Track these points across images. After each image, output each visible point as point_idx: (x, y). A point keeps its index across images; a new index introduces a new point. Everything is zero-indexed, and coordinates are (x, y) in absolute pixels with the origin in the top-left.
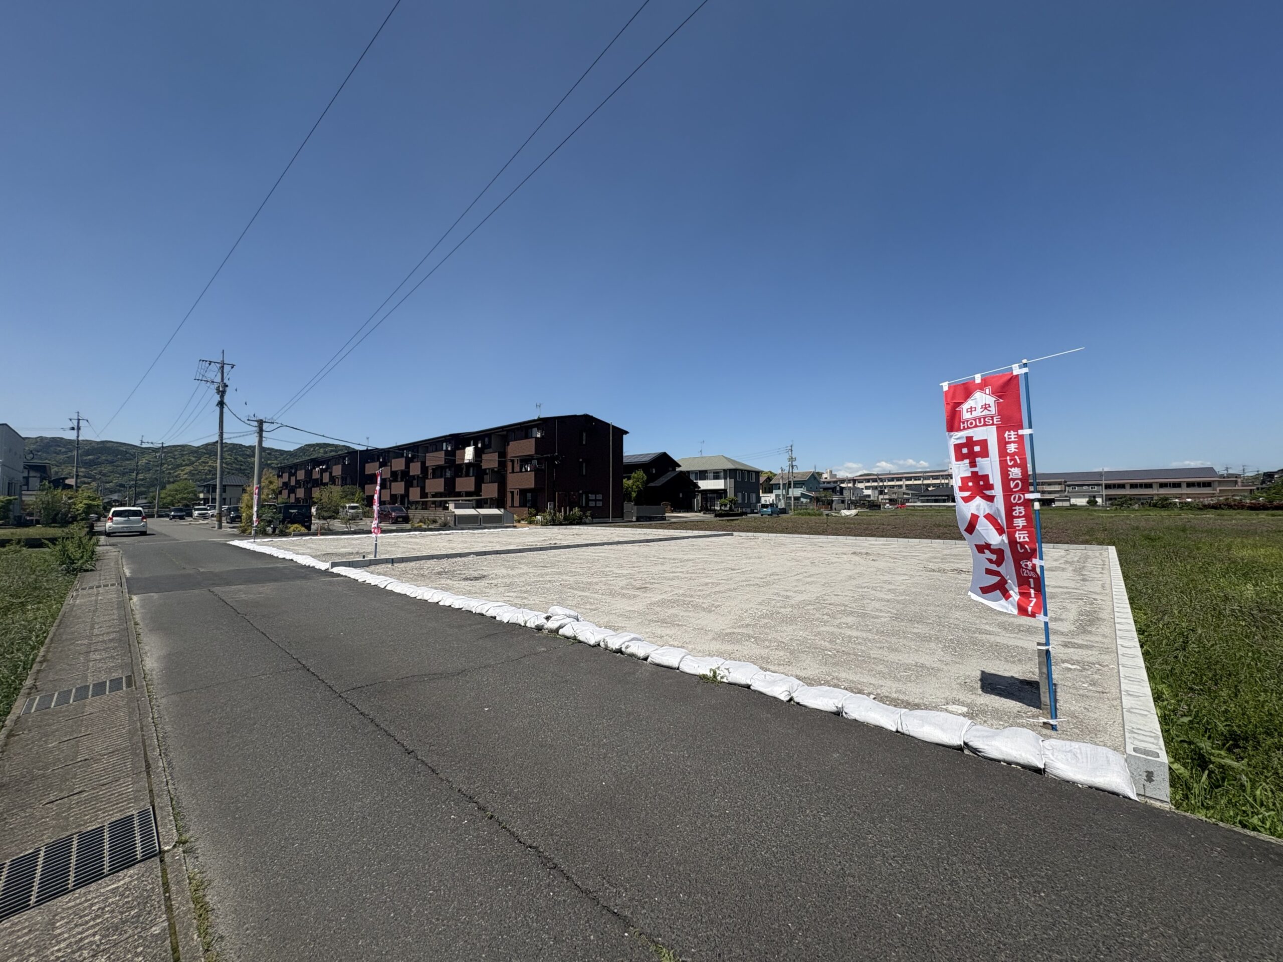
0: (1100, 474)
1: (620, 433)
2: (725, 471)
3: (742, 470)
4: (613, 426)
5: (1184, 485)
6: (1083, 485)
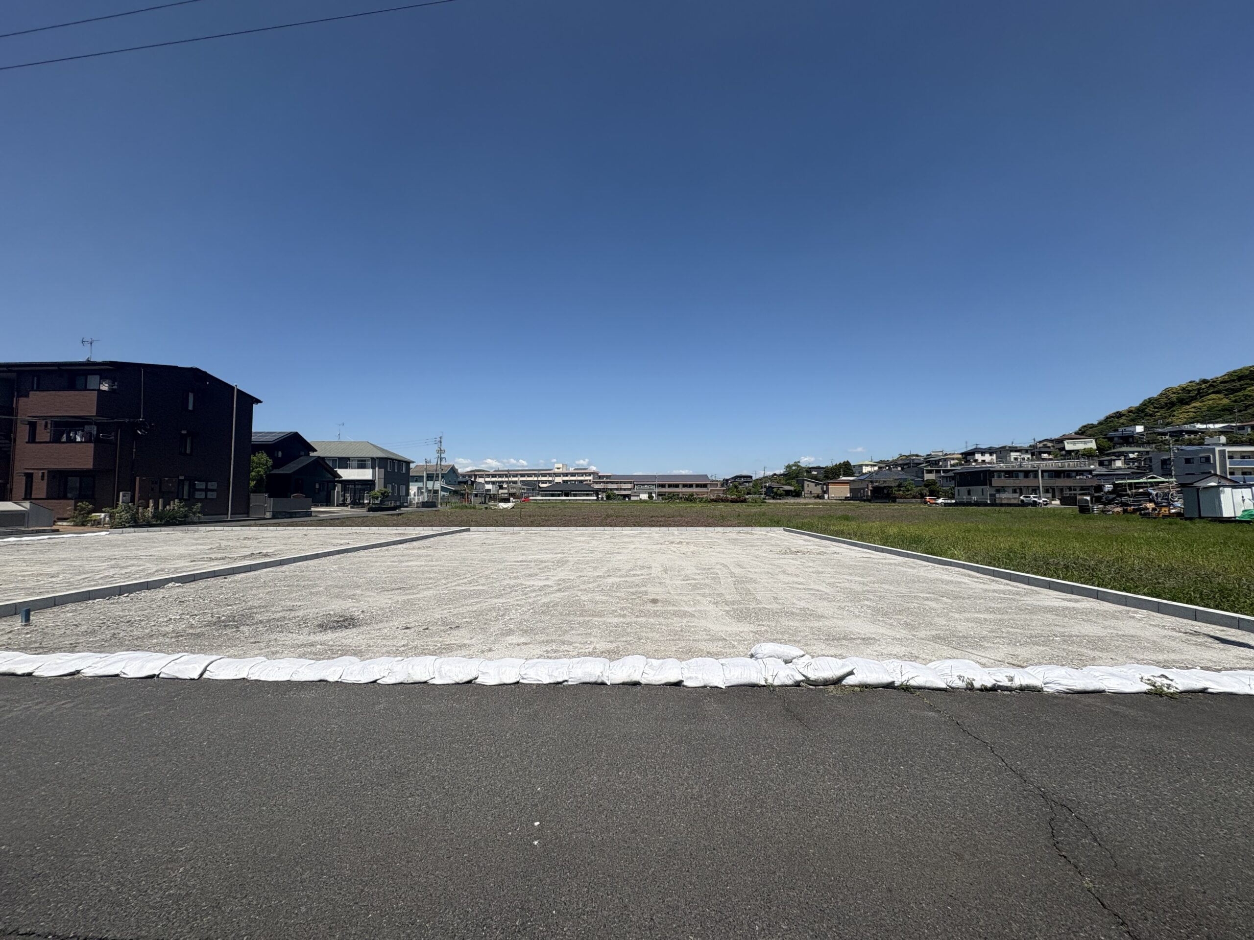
0: (655, 477)
1: (248, 402)
2: (373, 459)
3: (393, 459)
4: (238, 390)
5: (694, 486)
6: (644, 485)
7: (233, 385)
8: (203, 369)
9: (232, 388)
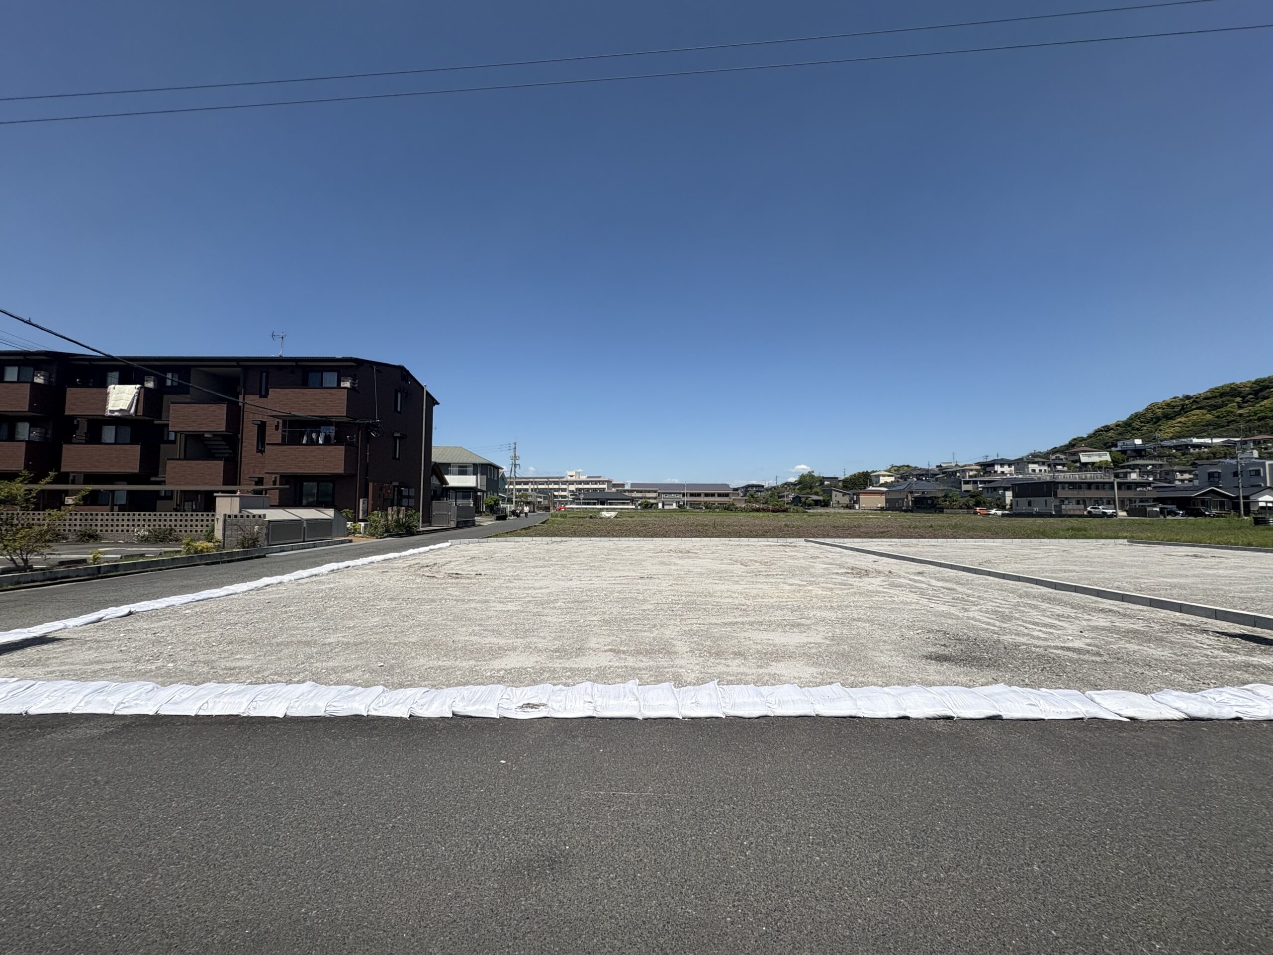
2: (475, 465)
4: (426, 391)
5: (716, 495)
6: (670, 493)
7: (423, 384)
8: (408, 369)
9: (423, 388)
